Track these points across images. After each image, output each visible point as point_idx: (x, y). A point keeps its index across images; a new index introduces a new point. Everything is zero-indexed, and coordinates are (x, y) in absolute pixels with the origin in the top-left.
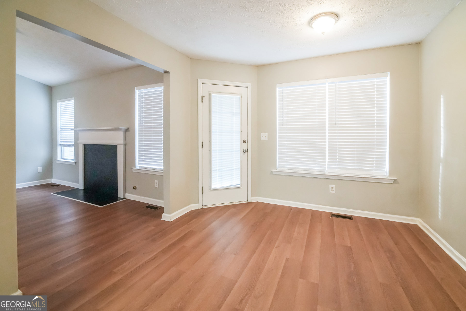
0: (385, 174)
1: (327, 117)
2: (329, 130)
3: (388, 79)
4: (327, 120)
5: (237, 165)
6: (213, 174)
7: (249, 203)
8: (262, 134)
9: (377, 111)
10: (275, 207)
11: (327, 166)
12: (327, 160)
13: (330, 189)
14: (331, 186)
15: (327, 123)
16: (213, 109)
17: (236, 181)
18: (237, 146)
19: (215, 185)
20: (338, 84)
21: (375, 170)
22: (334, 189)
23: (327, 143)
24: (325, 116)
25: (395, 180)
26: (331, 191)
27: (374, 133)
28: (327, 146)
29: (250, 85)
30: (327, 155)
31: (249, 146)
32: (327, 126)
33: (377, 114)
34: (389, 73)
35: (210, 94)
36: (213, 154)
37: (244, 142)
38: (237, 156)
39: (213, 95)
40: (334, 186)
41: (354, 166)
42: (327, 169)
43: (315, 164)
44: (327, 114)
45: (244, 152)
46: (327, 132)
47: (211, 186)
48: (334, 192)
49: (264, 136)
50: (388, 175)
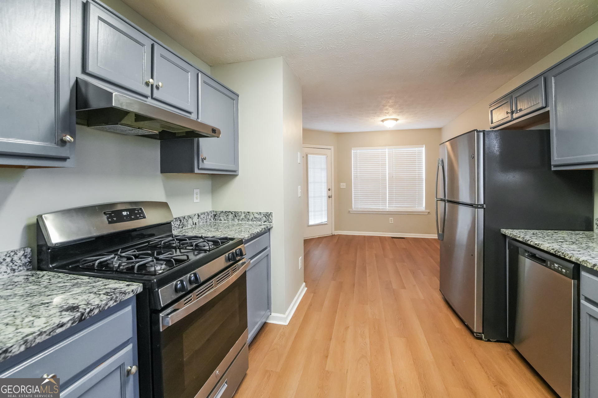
0: (423, 209)
1: (387, 172)
2: (388, 181)
3: (424, 149)
4: (387, 174)
5: (325, 208)
6: (310, 214)
7: (333, 236)
8: (342, 184)
9: (418, 169)
10: (354, 237)
11: (387, 205)
12: (387, 202)
13: (390, 221)
14: (390, 219)
15: (387, 176)
16: (309, 166)
17: (324, 219)
18: (325, 193)
19: (311, 223)
20: (394, 150)
21: (417, 207)
22: (392, 221)
23: (387, 190)
24: (386, 171)
25: (429, 212)
26: (390, 223)
27: (416, 183)
28: (387, 192)
29: (332, 148)
30: (387, 198)
31: (332, 193)
32: (387, 178)
33: (418, 171)
34: (424, 145)
35: (307, 155)
36: (310, 199)
37: (329, 190)
38: (325, 200)
39: (309, 156)
40: (392, 218)
41: (405, 205)
42: (387, 208)
43: (380, 204)
44: (387, 170)
45: (329, 197)
46: (387, 182)
47: (308, 223)
48: (392, 223)
49: (343, 185)
50: (425, 209)
